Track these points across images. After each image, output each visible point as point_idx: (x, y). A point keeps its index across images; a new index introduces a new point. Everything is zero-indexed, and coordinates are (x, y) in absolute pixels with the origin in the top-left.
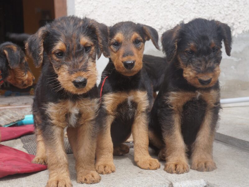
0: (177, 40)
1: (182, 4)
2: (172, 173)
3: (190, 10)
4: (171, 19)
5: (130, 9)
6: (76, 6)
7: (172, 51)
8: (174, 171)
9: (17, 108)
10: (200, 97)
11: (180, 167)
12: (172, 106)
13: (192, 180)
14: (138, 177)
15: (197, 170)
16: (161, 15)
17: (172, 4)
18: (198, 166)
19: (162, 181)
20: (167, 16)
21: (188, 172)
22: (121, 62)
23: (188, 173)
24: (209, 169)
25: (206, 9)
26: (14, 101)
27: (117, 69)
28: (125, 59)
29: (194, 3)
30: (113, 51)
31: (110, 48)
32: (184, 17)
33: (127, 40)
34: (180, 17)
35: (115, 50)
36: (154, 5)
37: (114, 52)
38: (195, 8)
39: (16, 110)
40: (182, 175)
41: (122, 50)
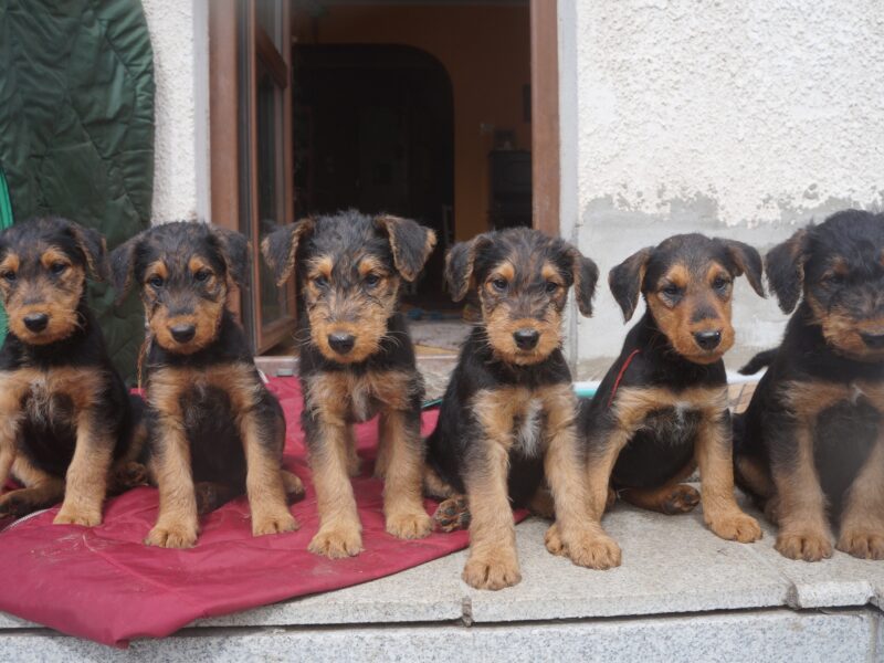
0: (802, 259)
1: (816, 147)
2: (793, 558)
3: (834, 161)
4: (791, 180)
5: (702, 154)
6: (580, 143)
7: (793, 284)
8: (799, 555)
9: (440, 360)
10: (861, 398)
11: (811, 546)
12: (793, 412)
13: (840, 582)
14: (717, 562)
15: (850, 553)
16: (769, 169)
17: (794, 146)
18: (852, 544)
19: (773, 578)
20: (783, 172)
21: (830, 557)
22: (688, 334)
23: (831, 561)
24: (877, 554)
25: (869, 160)
26: (429, 335)
27: (678, 350)
28: (698, 327)
29: (843, 146)
30: (664, 305)
31: (657, 298)
32: (819, 176)
33: (697, 281)
34: (811, 175)
35: (669, 303)
36: (753, 146)
37: (669, 308)
38: (844, 158)
39: (437, 363)
40: (817, 564)
41: (688, 306)
